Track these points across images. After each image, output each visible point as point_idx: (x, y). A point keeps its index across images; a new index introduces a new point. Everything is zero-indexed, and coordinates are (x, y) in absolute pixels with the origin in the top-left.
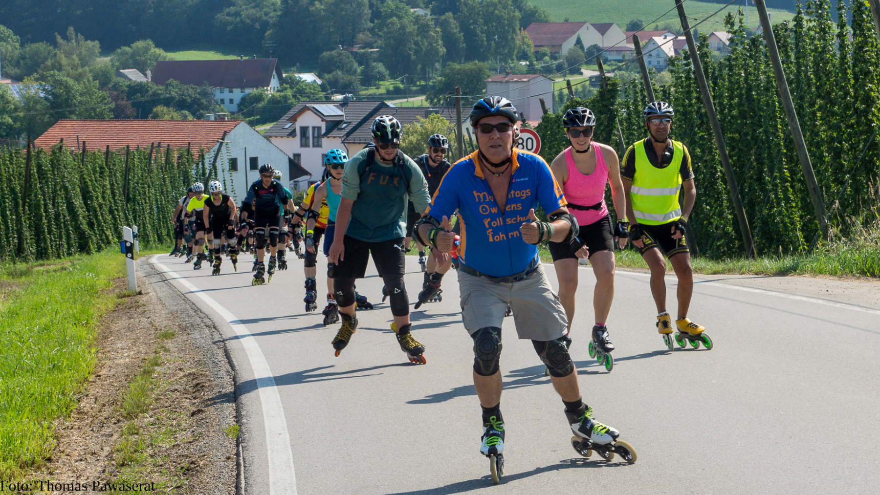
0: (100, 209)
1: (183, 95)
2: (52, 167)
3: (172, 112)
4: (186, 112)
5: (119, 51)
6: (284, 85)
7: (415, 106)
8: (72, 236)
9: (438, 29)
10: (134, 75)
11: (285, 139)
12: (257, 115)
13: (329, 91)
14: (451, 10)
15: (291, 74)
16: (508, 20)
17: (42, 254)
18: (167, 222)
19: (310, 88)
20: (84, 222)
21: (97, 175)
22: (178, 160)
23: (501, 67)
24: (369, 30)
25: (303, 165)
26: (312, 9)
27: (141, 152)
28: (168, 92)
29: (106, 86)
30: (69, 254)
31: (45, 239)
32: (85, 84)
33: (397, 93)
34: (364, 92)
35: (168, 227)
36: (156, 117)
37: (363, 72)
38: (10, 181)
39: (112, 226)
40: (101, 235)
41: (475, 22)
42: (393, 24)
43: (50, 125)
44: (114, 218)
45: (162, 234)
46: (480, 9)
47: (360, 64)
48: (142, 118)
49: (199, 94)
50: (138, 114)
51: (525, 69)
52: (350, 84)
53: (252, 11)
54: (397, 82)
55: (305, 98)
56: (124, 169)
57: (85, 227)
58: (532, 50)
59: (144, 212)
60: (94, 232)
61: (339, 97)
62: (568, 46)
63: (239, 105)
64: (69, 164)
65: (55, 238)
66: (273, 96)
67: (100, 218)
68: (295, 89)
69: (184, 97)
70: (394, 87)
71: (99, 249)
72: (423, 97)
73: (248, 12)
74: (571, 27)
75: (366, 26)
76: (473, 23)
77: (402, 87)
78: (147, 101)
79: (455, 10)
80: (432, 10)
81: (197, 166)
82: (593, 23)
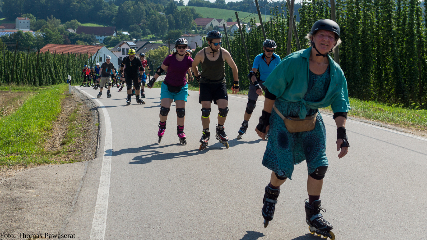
0: (59, 71)
1: (86, 37)
2: (45, 58)
3: (82, 43)
4: (87, 43)
5: (67, 23)
6: (118, 35)
7: (159, 43)
8: (50, 80)
9: (167, 19)
10: (71, 30)
11: (117, 52)
12: (109, 44)
13: (132, 38)
14: (171, 13)
15: (120, 32)
16: (189, 17)
17: (41, 85)
19: (126, 36)
21: (59, 61)
22: (84, 57)
23: (186, 32)
24: (145, 19)
26: (127, 11)
27: (72, 55)
28: (81, 36)
29: (62, 34)
30: (49, 85)
31: (42, 80)
32: (55, 33)
33: (153, 39)
34: (143, 38)
36: (77, 44)
37: (143, 32)
38: (32, 62)
40: (59, 80)
41: (179, 17)
42: (153, 17)
43: (44, 45)
44: (63, 75)
46: (181, 13)
47: (142, 29)
48: (73, 44)
49: (91, 37)
50: (71, 42)
51: (194, 33)
52: (139, 35)
53: (109, 12)
54: (153, 35)
55: (124, 39)
56: (67, 60)
57: (54, 77)
58: (197, 26)
59: (73, 73)
61: (135, 39)
62: (208, 26)
63: (103, 41)
64: (51, 57)
65: (45, 80)
66: (114, 38)
67: (59, 74)
68: (121, 37)
70: (152, 37)
71: (59, 84)
72: (161, 40)
73: (107, 12)
74: (209, 20)
75: (144, 18)
76: (178, 18)
77: (155, 37)
78: (74, 39)
79: (173, 13)
80: (165, 13)
81: (90, 60)
82: (216, 19)
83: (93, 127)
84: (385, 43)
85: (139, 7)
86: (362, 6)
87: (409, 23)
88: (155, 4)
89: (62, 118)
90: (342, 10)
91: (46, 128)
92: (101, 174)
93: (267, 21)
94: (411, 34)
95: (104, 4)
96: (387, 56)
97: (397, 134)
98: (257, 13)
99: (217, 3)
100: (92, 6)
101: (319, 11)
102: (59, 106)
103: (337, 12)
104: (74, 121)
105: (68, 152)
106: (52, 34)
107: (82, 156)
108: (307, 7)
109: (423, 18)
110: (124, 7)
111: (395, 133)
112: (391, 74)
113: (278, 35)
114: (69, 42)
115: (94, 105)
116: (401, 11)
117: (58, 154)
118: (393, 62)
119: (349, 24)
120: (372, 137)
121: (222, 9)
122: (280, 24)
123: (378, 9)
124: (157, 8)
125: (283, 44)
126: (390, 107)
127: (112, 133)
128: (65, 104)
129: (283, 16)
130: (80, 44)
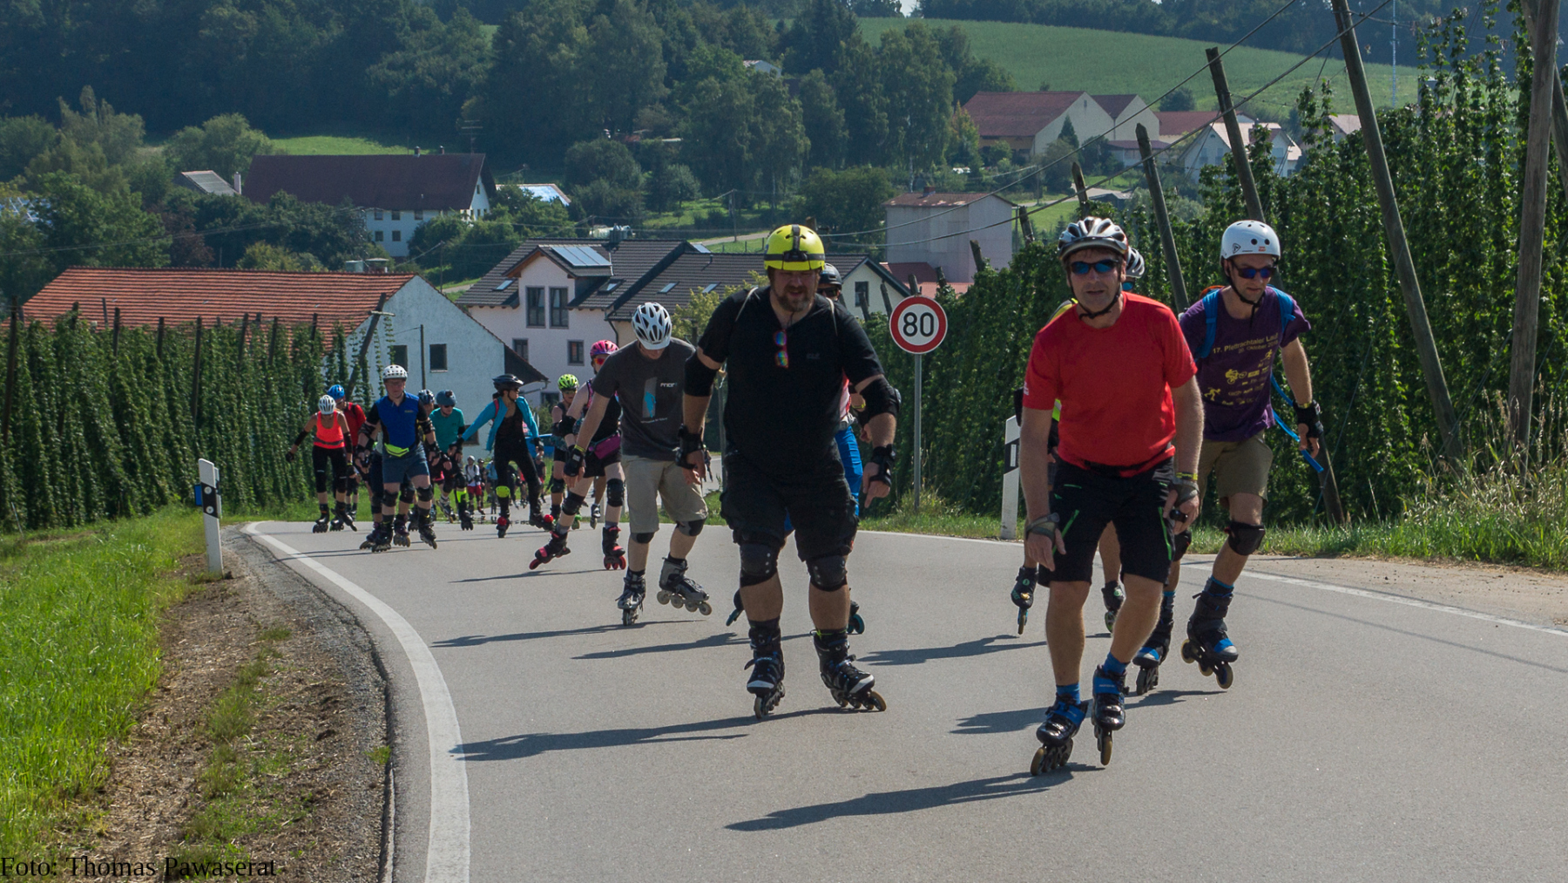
0: (148, 438)
1: (303, 223)
2: (56, 357)
3: (281, 256)
4: (309, 256)
5: (181, 134)
6: (499, 205)
7: (749, 251)
8: (95, 488)
9: (796, 102)
10: (212, 184)
11: (498, 310)
12: (445, 263)
13: (585, 220)
14: (821, 65)
15: (509, 185)
16: (931, 86)
17: (38, 519)
18: (272, 464)
19: (548, 213)
20: (118, 462)
21: (143, 373)
22: (294, 347)
23: (916, 177)
24: (663, 101)
25: (531, 362)
26: (554, 58)
27: (224, 332)
28: (275, 217)
29: (156, 202)
30: (90, 521)
31: (44, 493)
32: (115, 199)
33: (713, 227)
34: (652, 222)
35: (274, 475)
36: (251, 264)
37: (650, 183)
39: (170, 469)
40: (149, 489)
41: (867, 90)
42: (708, 90)
43: (49, 277)
44: (173, 455)
45: (263, 485)
46: (878, 63)
47: (645, 168)
48: (225, 266)
49: (334, 220)
50: (216, 257)
51: (962, 183)
52: (625, 205)
53: (439, 60)
54: (716, 204)
55: (539, 233)
56: (192, 363)
57: (119, 471)
58: (978, 144)
59: (229, 445)
60: (136, 481)
61: (604, 231)
62: (1047, 138)
63: (411, 244)
64: (91, 351)
65: (62, 490)
66: (476, 226)
67: (148, 454)
68: (519, 215)
69: (305, 226)
70: (710, 214)
71: (146, 511)
73: (428, 62)
74: (1055, 101)
75: (657, 94)
76: (864, 91)
77: (724, 211)
78: (234, 234)
79: (829, 64)
80: (785, 64)
81: (331, 361)
82: (1097, 93)
83: (353, 770)
85: (624, 31)
88: (721, 10)
89: (164, 724)
91: (68, 783)
93: (1399, 105)
95: (410, 17)
98: (1339, 58)
102: (151, 647)
104: (240, 734)
106: (91, 207)
113: (1462, 186)
114: (201, 257)
115: (359, 635)
121: (1128, 36)
122: (1478, 120)
124: (732, 32)
125: (1496, 243)
127: (468, 806)
128: (182, 633)
129: (1492, 71)
130: (271, 265)
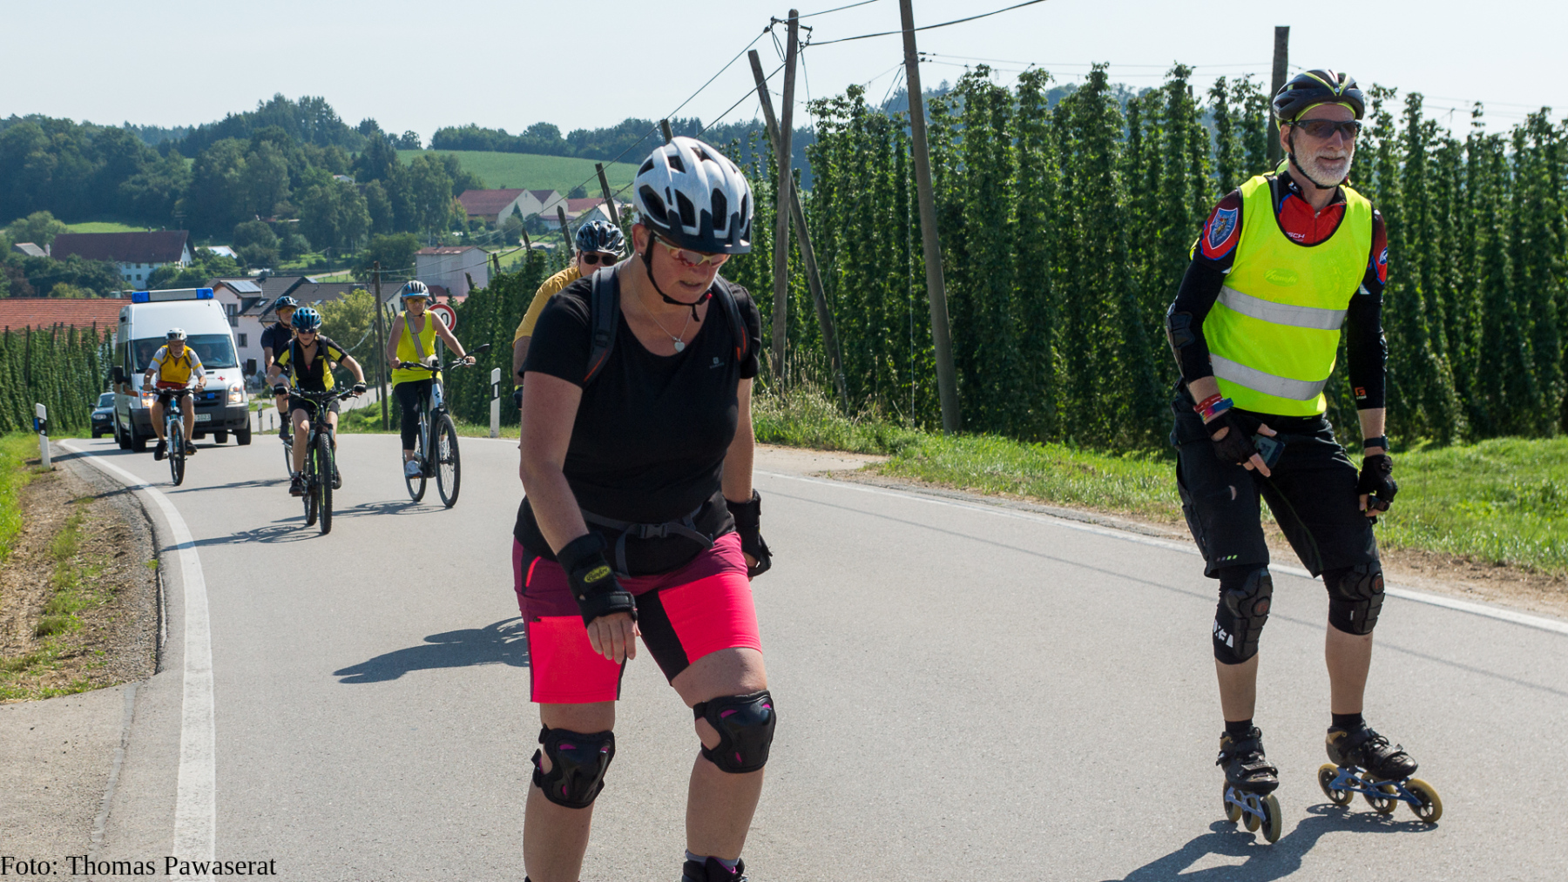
1: (86, 270)
3: (73, 290)
4: (90, 290)
5: (15, 223)
6: (197, 258)
7: (340, 281)
9: (364, 198)
10: (31, 249)
13: (246, 266)
14: (376, 177)
15: (202, 247)
16: (440, 187)
19: (225, 263)
22: (82, 341)
23: (432, 238)
24: (288, 199)
26: (227, 176)
27: (43, 333)
28: (69, 268)
33: (319, 267)
34: (283, 267)
36: (56, 295)
37: (282, 245)
41: (404, 190)
42: (314, 192)
44: (15, 404)
46: (410, 175)
47: (279, 236)
48: (41, 296)
49: (104, 269)
50: (36, 291)
51: (458, 241)
52: (269, 257)
53: (162, 179)
54: (320, 256)
55: (220, 273)
56: (25, 351)
58: (466, 219)
61: (256, 272)
62: (505, 215)
63: (150, 281)
66: (184, 271)
68: (208, 264)
69: (86, 273)
70: (317, 261)
72: (348, 272)
73: (155, 180)
74: (509, 194)
75: (285, 195)
77: (324, 260)
78: (46, 278)
79: (382, 175)
80: (357, 177)
81: (103, 347)
82: (532, 189)
83: (137, 573)
84: (1092, 249)
85: (265, 160)
86: (1014, 129)
87: (1168, 182)
88: (320, 147)
89: (27, 550)
90: (949, 147)
92: (184, 723)
94: (1175, 216)
95: (144, 155)
96: (1103, 292)
97: (1139, 542)
99: (533, 135)
100: (102, 163)
101: (876, 151)
102: (15, 509)
103: (935, 154)
104: (71, 555)
105: (63, 658)
107: (110, 668)
108: (836, 139)
109: (1214, 164)
110: (213, 161)
111: (1133, 542)
112: (1115, 352)
114: (26, 291)
116: (1143, 141)
117: (29, 669)
118: (1121, 311)
119: (977, 191)
120: (1062, 558)
121: (549, 157)
123: (1065, 137)
124: (326, 160)
126: (1118, 461)
127: (205, 590)
128: (31, 501)
129: (756, 173)
130: (68, 295)
